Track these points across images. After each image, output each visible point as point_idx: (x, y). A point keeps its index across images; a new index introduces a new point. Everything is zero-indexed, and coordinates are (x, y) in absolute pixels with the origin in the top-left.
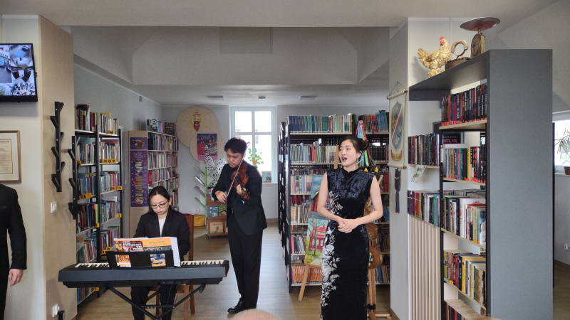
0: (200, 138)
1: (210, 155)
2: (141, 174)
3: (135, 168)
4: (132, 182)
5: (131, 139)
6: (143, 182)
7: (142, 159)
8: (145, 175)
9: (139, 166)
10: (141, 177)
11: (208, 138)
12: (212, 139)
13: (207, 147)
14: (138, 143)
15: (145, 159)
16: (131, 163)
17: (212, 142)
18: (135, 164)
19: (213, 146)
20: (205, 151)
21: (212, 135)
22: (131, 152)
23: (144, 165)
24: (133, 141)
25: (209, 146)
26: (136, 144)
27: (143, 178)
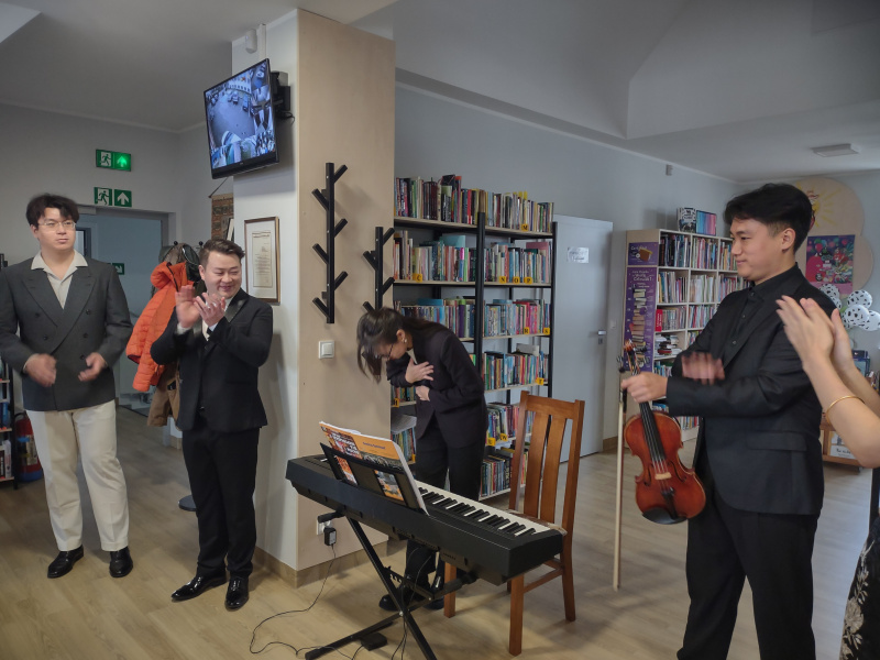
0: (813, 245)
1: (833, 282)
2: (643, 312)
3: (634, 300)
4: (627, 325)
5: (631, 245)
6: (646, 327)
7: (647, 283)
8: (650, 314)
9: (640, 295)
10: (642, 318)
11: (832, 245)
12: (841, 246)
13: (827, 265)
14: (642, 252)
15: (652, 284)
16: (628, 291)
17: (841, 254)
18: (634, 292)
19: (844, 261)
20: (823, 274)
21: (842, 238)
22: (630, 270)
23: (650, 294)
24: (633, 249)
25: (833, 263)
26: (638, 256)
27: (646, 319)
